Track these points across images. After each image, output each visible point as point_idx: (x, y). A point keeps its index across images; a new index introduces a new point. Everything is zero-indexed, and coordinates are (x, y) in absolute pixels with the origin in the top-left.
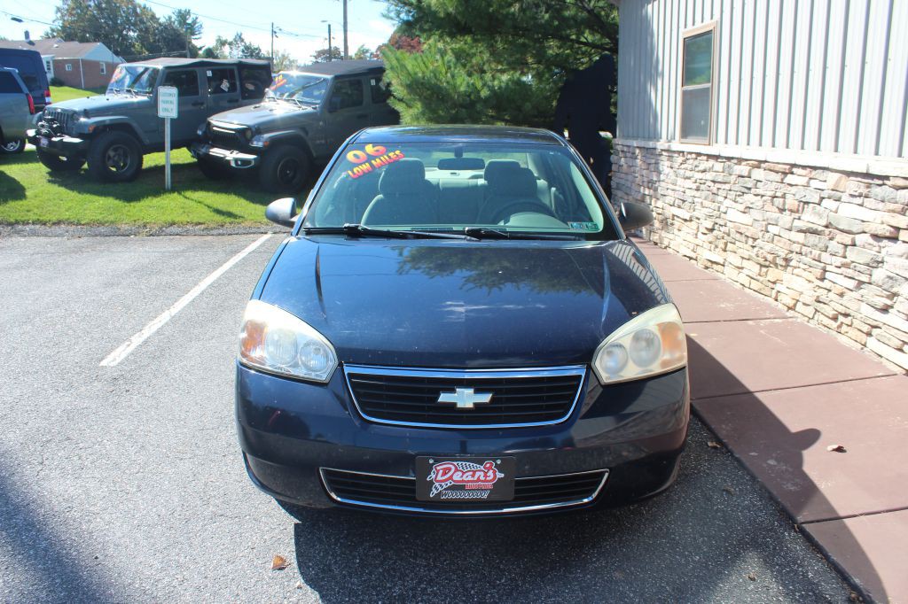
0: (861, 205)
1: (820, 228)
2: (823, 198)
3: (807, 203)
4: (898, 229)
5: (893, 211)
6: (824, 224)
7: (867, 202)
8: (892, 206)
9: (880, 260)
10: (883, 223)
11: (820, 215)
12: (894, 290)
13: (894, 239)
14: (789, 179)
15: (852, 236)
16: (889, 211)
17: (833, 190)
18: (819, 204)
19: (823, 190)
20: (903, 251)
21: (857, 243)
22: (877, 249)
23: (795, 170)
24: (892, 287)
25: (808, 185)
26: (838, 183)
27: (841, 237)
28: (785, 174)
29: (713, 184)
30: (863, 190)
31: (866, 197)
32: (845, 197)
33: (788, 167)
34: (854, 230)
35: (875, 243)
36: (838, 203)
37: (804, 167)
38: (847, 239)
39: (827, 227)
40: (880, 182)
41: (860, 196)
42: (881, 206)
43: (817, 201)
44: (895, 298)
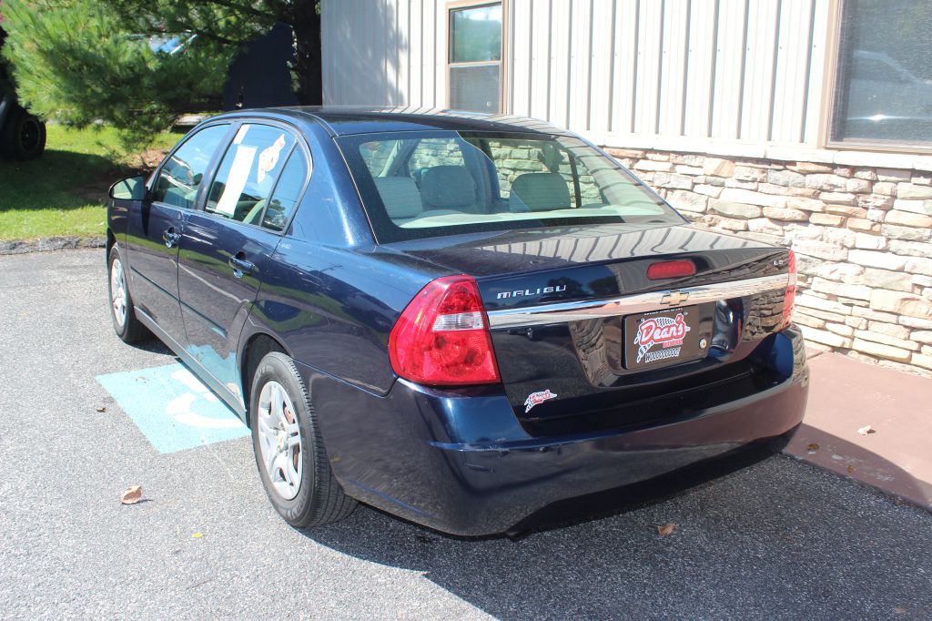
0: (756, 191)
1: (694, 215)
2: (694, 184)
3: (673, 189)
4: (809, 213)
5: (802, 195)
6: (702, 209)
7: (762, 187)
8: (799, 191)
9: (787, 243)
10: (786, 207)
11: (693, 202)
12: (808, 272)
13: (805, 222)
14: (641, 164)
15: (743, 222)
16: (797, 195)
17: (712, 175)
18: (692, 191)
19: (696, 176)
20: (818, 234)
21: (751, 228)
22: (780, 233)
23: (648, 155)
24: (806, 268)
25: (672, 170)
26: (719, 168)
27: (725, 223)
28: (636, 160)
29: (512, 172)
30: (760, 176)
31: (761, 182)
32: (728, 183)
33: (640, 153)
34: (748, 215)
35: (778, 227)
36: (720, 188)
37: (662, 152)
38: (740, 225)
39: (704, 213)
40: (781, 167)
41: (754, 181)
42: (783, 190)
43: (689, 188)
44: (810, 280)
